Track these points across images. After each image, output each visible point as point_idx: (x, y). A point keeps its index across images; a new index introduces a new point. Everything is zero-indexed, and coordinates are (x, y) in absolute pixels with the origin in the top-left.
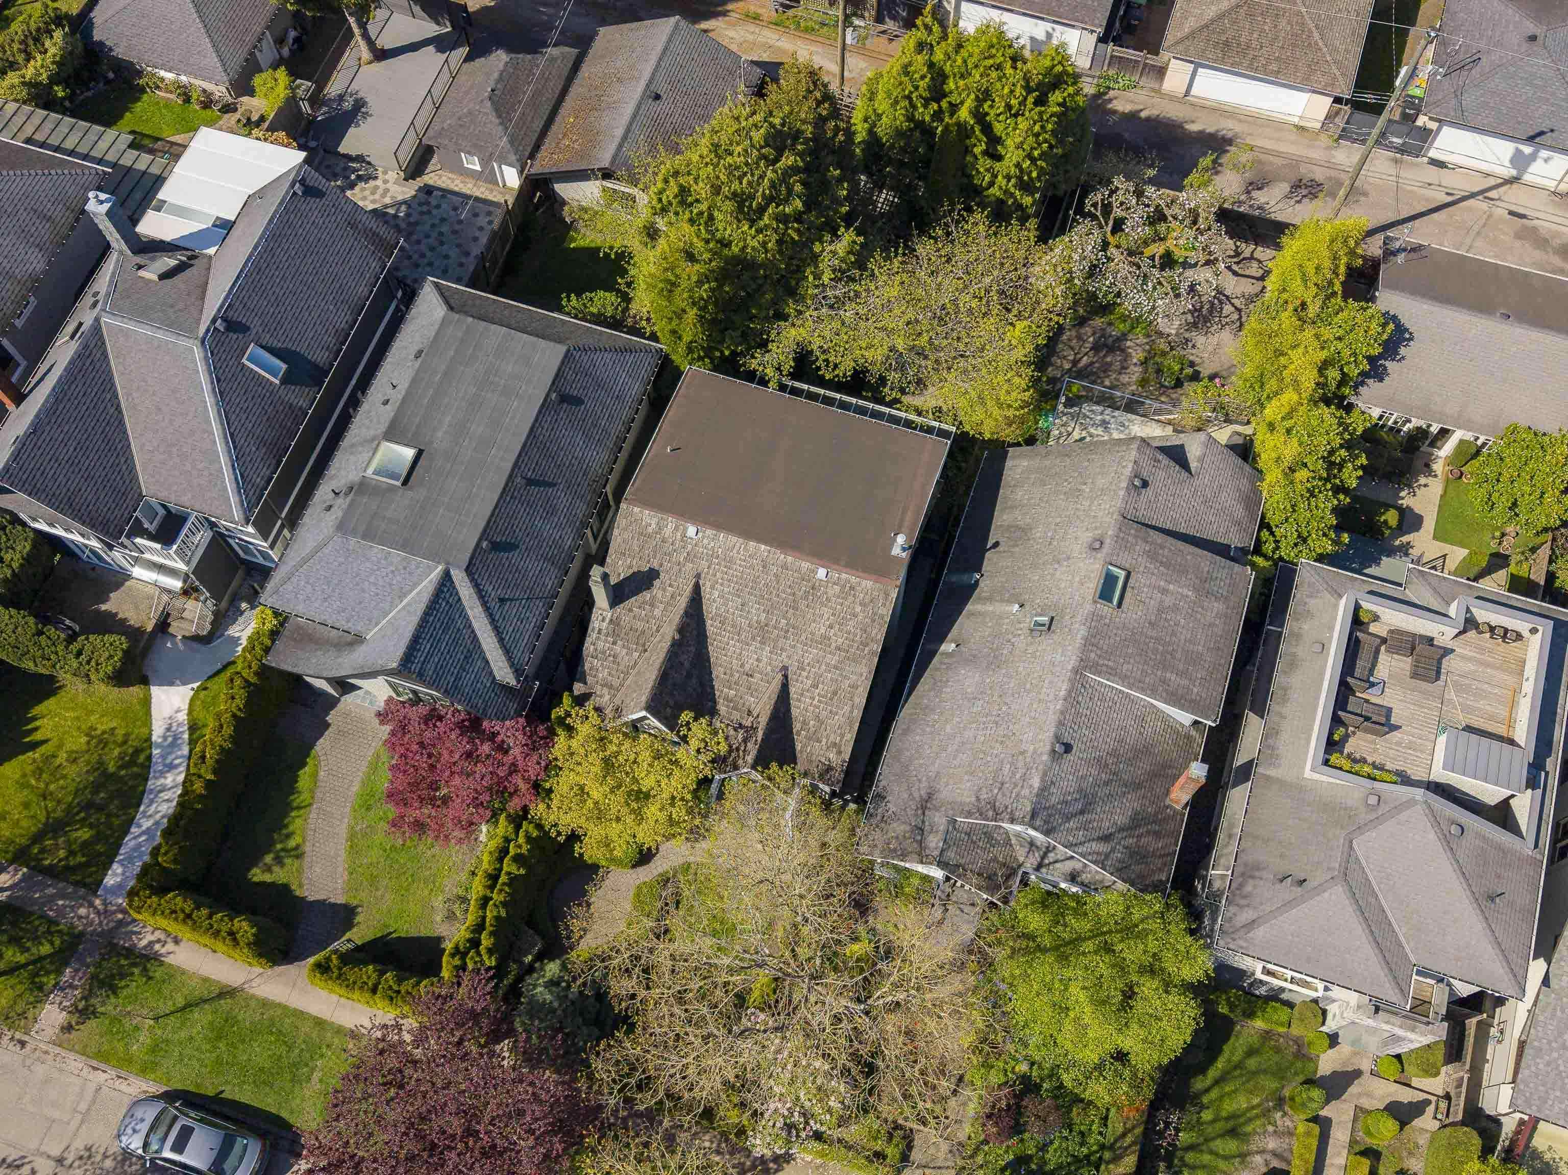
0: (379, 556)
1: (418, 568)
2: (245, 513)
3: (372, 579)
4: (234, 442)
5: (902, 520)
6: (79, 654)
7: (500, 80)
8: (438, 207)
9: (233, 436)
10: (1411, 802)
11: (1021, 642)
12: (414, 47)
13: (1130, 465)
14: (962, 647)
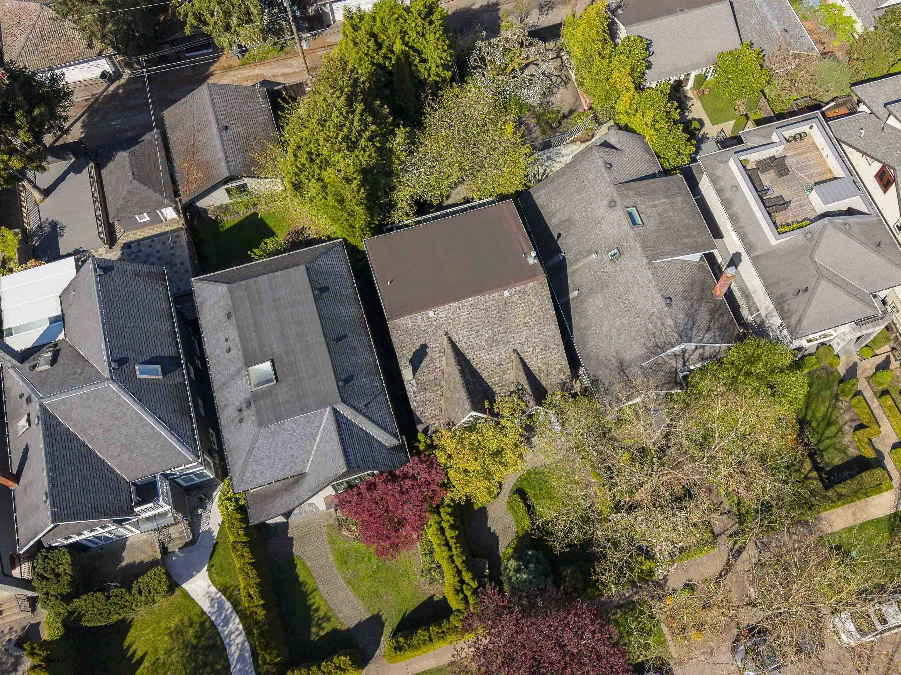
0: (291, 424)
1: (315, 417)
2: (194, 454)
3: (294, 439)
4: (163, 421)
5: (522, 247)
6: (140, 592)
7: (132, 166)
8: (140, 251)
9: (161, 418)
10: (825, 226)
11: (610, 268)
12: (62, 178)
13: (600, 160)
14: (581, 290)
